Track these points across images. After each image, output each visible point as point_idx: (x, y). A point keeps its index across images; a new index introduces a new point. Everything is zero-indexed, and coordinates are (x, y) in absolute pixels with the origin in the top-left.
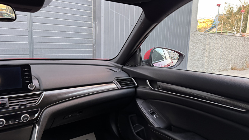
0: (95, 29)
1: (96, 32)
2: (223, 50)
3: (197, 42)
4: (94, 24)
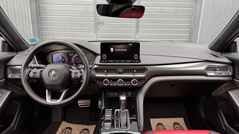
0: (195, 9)
1: (195, 12)
4: (195, 4)
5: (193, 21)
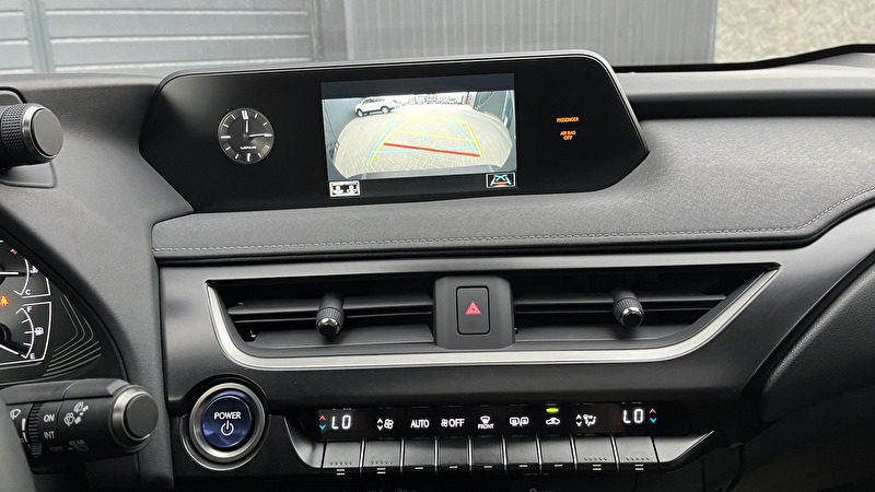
3: (741, 23)
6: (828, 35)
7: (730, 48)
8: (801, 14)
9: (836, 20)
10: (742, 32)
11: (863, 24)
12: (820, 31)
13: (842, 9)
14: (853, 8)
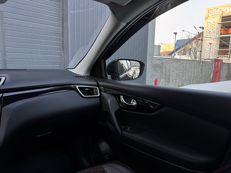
1: (64, 59)
2: (177, 72)
3: (155, 66)
4: (63, 53)
5: (63, 67)
6: (174, 69)
7: (153, 71)
8: (168, 64)
9: (176, 66)
10: (155, 68)
11: (182, 67)
12: (172, 68)
13: (177, 64)
14: (179, 64)
